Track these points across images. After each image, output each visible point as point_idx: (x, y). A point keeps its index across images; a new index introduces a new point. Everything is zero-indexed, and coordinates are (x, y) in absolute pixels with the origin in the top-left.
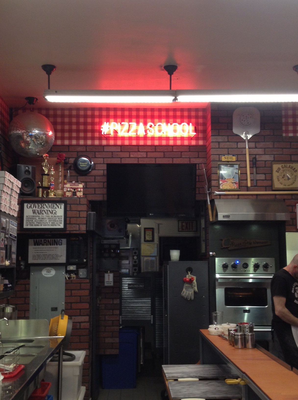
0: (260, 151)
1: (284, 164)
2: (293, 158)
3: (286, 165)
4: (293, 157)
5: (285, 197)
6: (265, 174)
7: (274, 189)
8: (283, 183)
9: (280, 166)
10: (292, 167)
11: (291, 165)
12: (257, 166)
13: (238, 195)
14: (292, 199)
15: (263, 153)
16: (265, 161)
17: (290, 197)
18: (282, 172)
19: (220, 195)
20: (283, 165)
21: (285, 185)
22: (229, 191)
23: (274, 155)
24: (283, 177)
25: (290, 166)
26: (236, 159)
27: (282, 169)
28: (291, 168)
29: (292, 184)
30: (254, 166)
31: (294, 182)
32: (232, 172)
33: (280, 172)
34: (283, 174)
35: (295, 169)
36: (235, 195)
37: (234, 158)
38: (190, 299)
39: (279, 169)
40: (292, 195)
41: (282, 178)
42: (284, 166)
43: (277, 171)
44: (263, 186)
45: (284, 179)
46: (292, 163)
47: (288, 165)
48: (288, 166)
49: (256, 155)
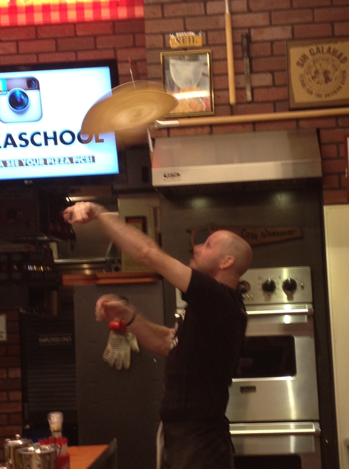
0: (260, 19)
1: (316, 44)
2: (339, 29)
3: (320, 47)
4: (337, 26)
5: (321, 124)
6: (272, 72)
7: (292, 106)
8: (314, 92)
9: (305, 50)
10: (335, 52)
11: (333, 46)
12: (253, 54)
13: (211, 126)
14: (337, 126)
15: (267, 22)
16: (272, 42)
17: (332, 123)
18: (311, 63)
19: (168, 128)
20: (314, 48)
21: (319, 96)
22: (189, 117)
23: (292, 25)
24: (313, 78)
25: (329, 48)
26: (203, 40)
27: (310, 57)
28: (332, 54)
29: (335, 92)
30: (246, 54)
31: (340, 87)
32: (195, 74)
33: (305, 65)
34: (313, 70)
35: (341, 54)
36: (202, 126)
37: (199, 40)
38: (123, 367)
39: (304, 58)
40: (336, 117)
41: (311, 78)
42: (315, 51)
43: (298, 64)
44: (268, 102)
45: (317, 80)
46: (336, 42)
47: (326, 47)
48: (325, 50)
49: (249, 29)
